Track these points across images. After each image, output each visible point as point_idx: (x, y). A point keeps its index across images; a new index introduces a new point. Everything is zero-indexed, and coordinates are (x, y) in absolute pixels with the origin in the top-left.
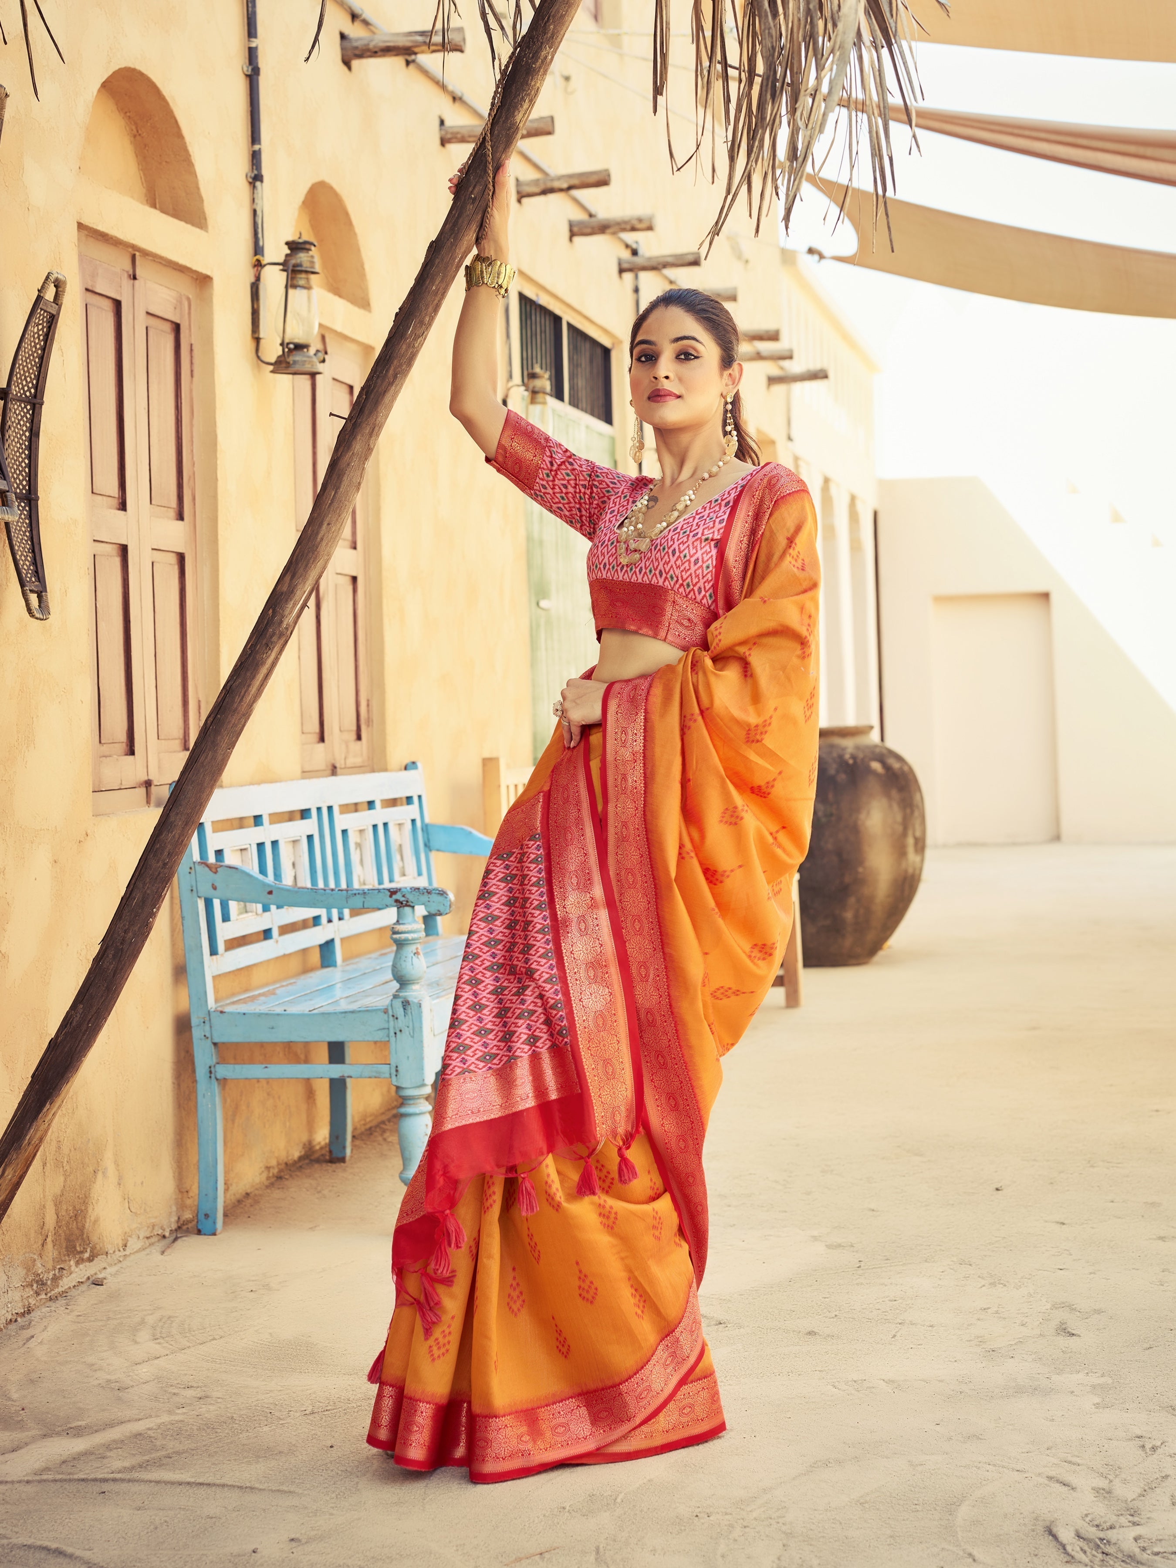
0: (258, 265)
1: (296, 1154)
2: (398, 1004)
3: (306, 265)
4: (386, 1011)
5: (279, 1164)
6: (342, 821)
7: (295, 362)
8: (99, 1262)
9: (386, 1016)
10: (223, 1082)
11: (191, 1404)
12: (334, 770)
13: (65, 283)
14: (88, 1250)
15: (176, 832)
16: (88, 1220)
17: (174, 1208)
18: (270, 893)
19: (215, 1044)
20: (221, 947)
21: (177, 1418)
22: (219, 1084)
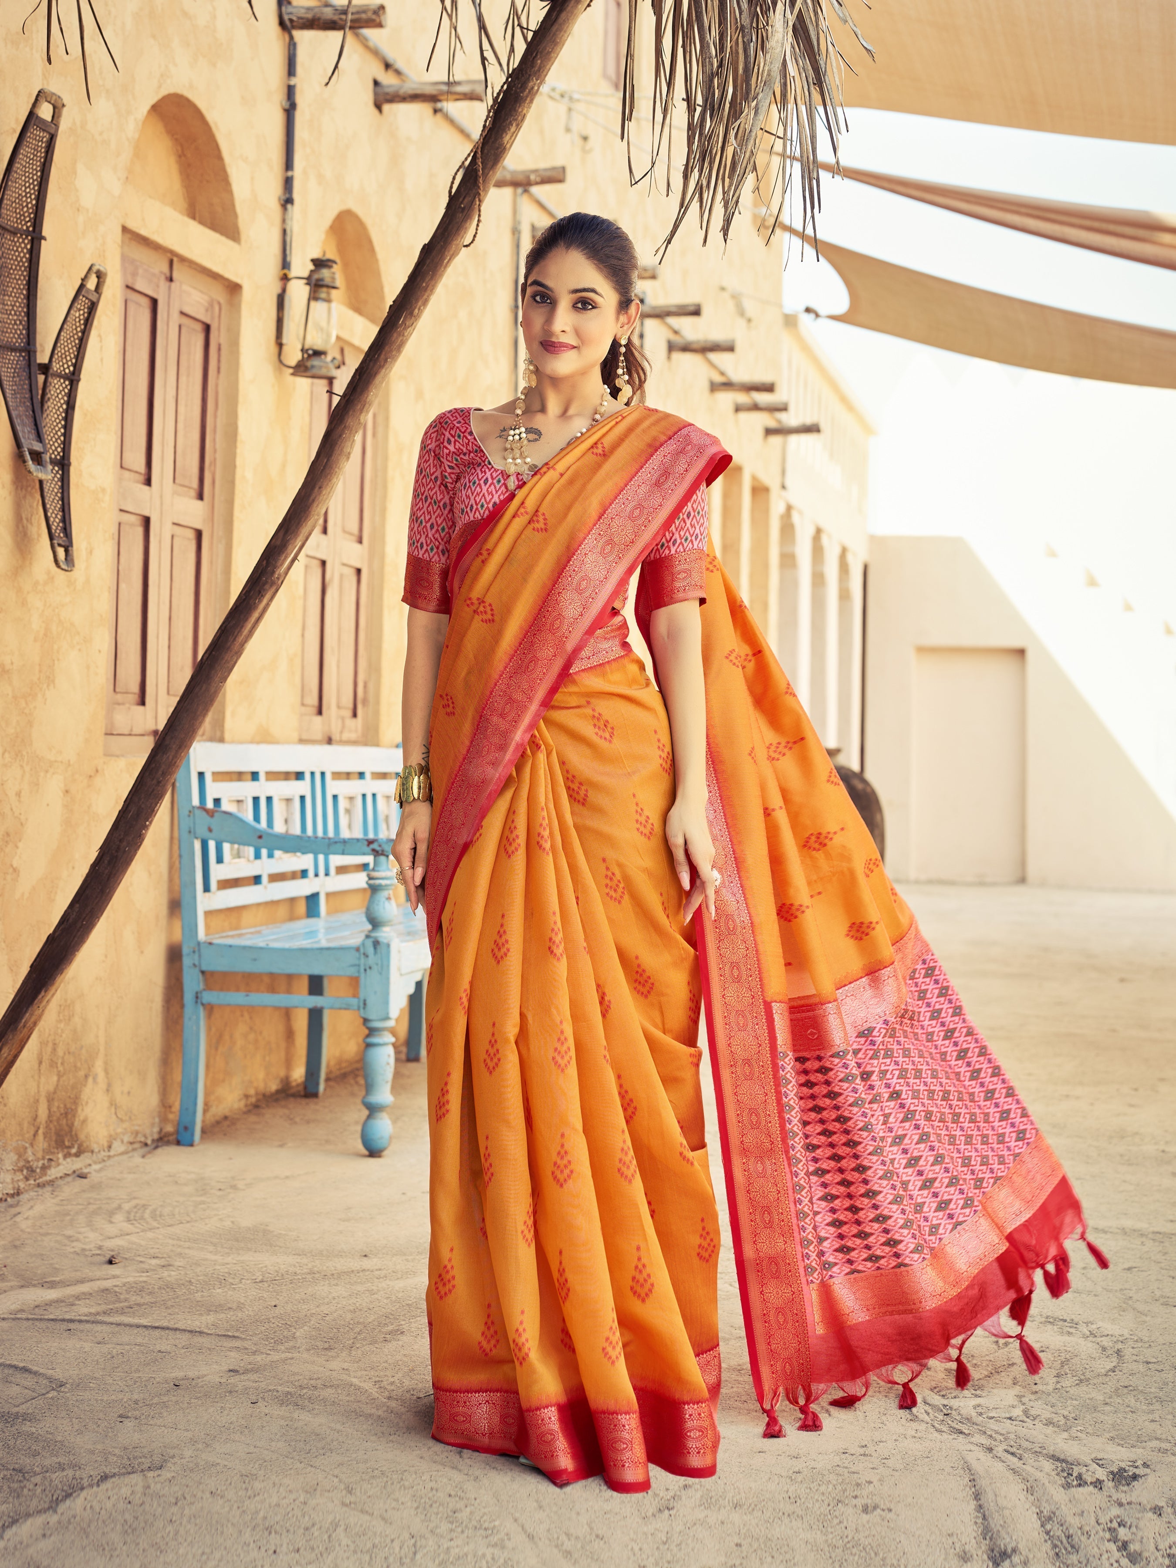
0: (285, 279)
1: (274, 1087)
2: (369, 943)
3: (327, 281)
4: (357, 949)
5: (257, 1094)
6: (334, 787)
7: (313, 367)
8: (85, 1159)
9: (357, 954)
10: (210, 1009)
11: (154, 1270)
12: (330, 741)
13: (105, 274)
14: (76, 1146)
15: (171, 754)
16: (77, 1119)
17: (157, 1120)
18: (260, 837)
19: (203, 972)
20: (213, 885)
21: (141, 1279)
22: (204, 1009)
